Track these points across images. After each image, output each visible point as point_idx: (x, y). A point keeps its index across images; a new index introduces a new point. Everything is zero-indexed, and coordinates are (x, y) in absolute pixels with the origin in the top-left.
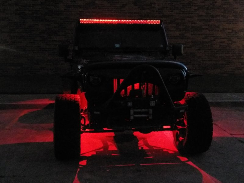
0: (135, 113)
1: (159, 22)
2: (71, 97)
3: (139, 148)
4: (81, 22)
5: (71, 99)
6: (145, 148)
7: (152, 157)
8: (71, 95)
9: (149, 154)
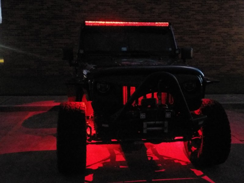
1: (167, 24)
2: (76, 106)
3: (148, 158)
4: (86, 25)
5: (76, 108)
6: (155, 158)
7: (163, 170)
8: (76, 103)
9: (160, 166)
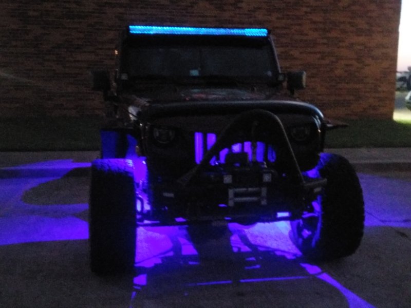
0: (237, 195)
1: (265, 32)
2: (118, 165)
3: (234, 248)
6: (245, 249)
7: (258, 266)
9: (253, 260)
